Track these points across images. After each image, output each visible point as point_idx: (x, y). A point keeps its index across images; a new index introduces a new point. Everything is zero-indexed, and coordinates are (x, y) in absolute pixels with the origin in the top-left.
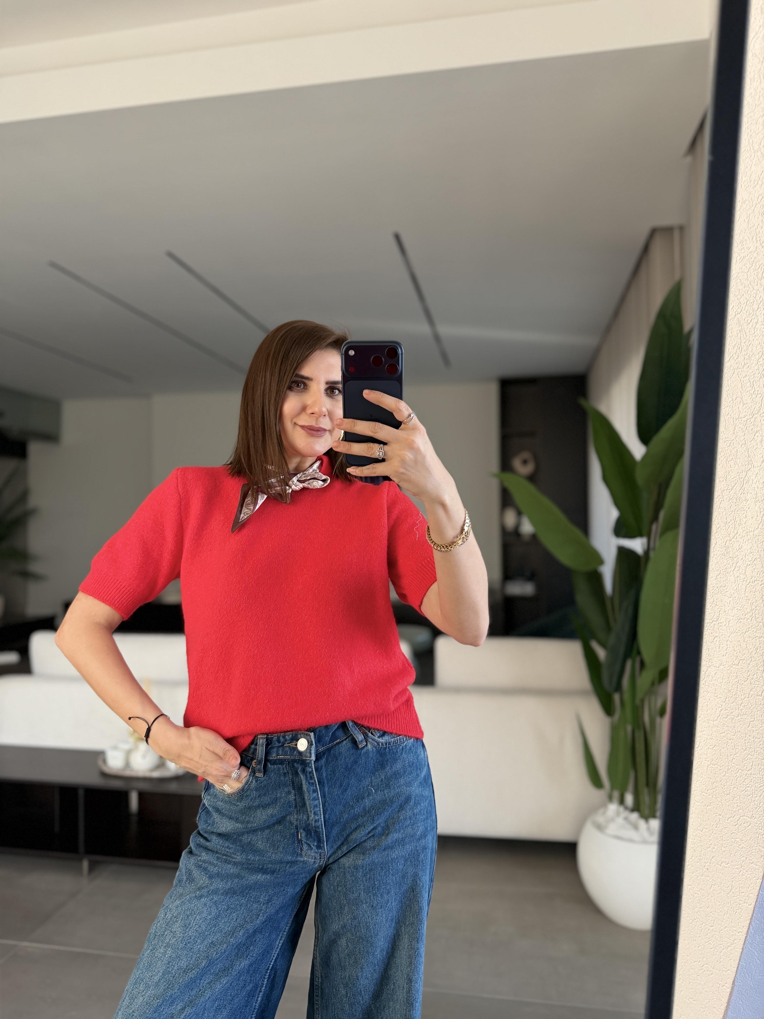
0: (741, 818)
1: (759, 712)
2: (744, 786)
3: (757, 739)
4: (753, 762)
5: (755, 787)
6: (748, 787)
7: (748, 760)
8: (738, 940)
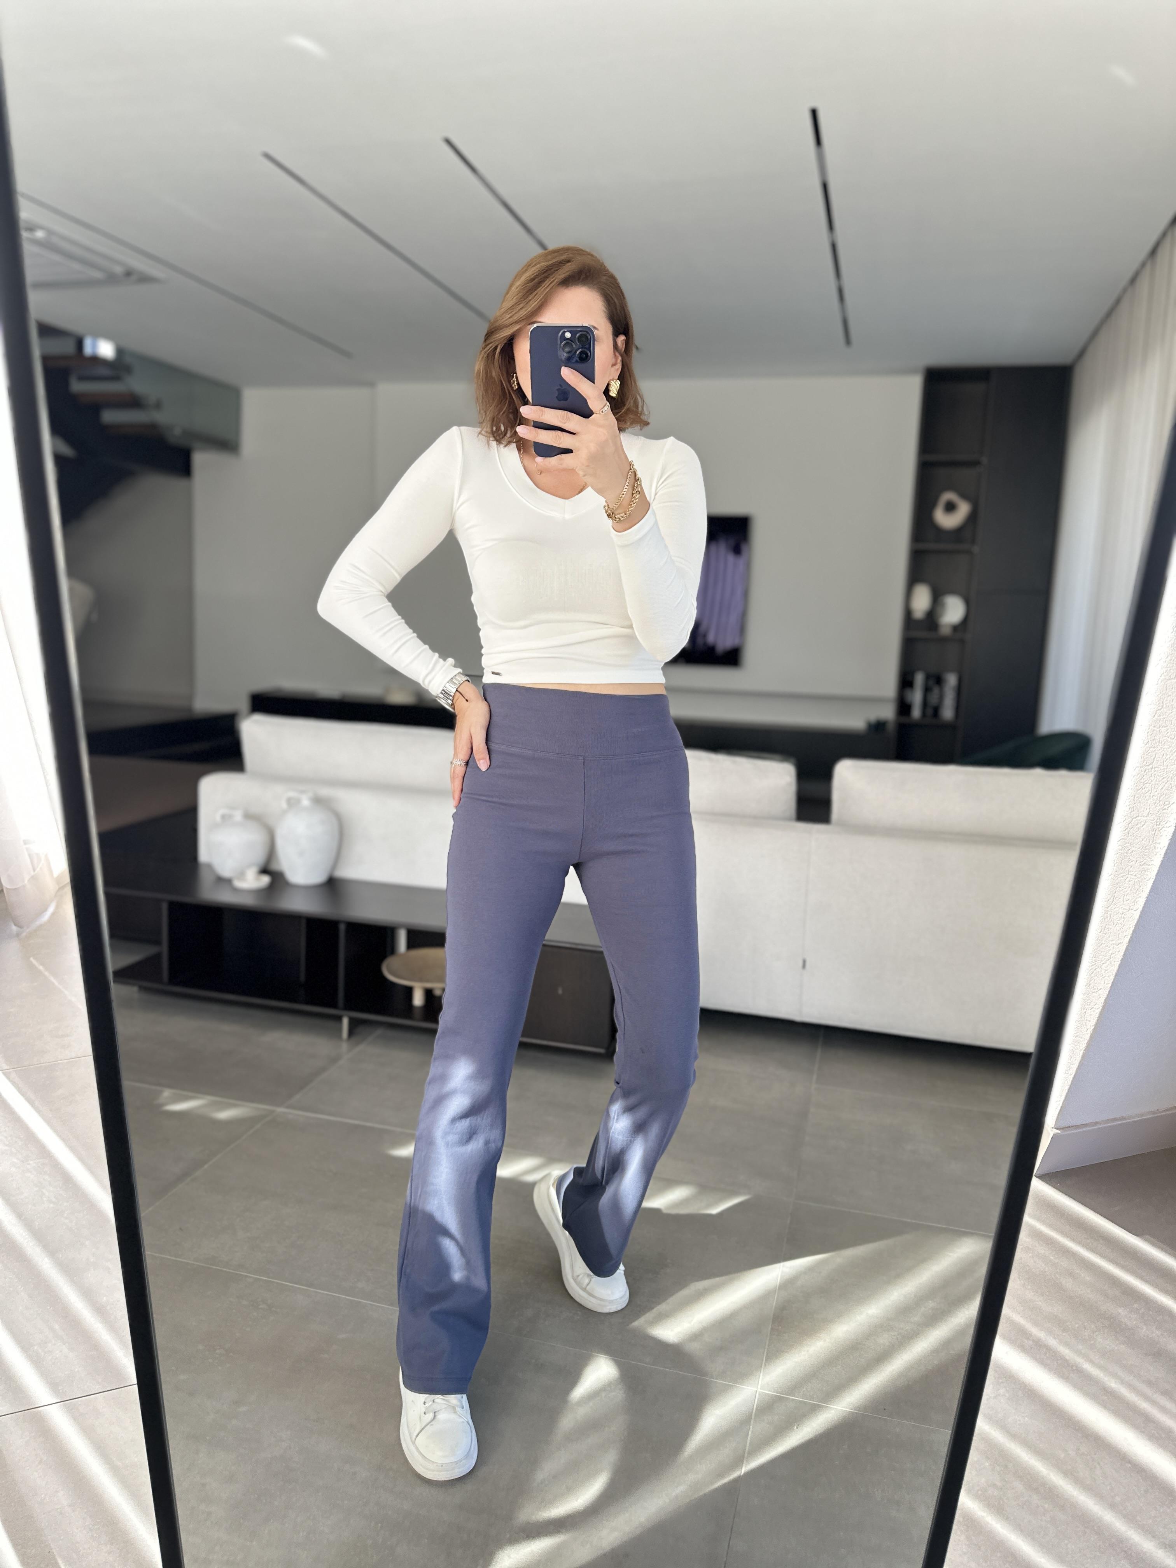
0: (1134, 819)
1: (1169, 698)
2: (1142, 783)
3: (1163, 728)
4: (1156, 754)
5: (1156, 781)
6: (1146, 783)
7: (1149, 754)
8: (1117, 953)
